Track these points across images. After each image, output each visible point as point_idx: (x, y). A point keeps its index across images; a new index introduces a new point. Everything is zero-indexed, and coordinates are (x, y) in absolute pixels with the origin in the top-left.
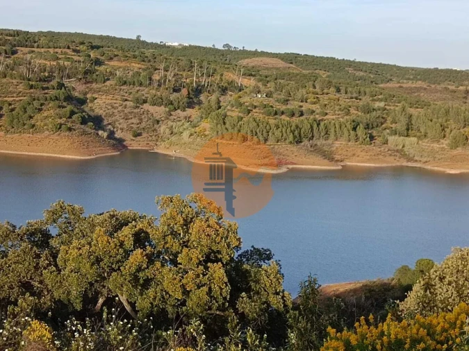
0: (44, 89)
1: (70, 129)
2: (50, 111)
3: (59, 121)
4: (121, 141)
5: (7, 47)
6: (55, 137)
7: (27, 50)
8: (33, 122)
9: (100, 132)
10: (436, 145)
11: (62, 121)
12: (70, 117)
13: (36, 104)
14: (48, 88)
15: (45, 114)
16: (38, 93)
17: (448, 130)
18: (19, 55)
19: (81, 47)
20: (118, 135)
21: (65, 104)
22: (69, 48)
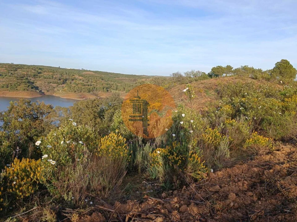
0: (21, 80)
1: (28, 90)
2: (23, 85)
3: (25, 88)
4: (43, 93)
5: (14, 69)
6: (23, 92)
7: (20, 70)
8: (17, 88)
9: (37, 91)
10: (122, 92)
11: (26, 88)
12: (28, 87)
13: (18, 84)
14: (23, 80)
15: (21, 86)
16: (20, 81)
17: (125, 89)
18: (18, 71)
19: (37, 69)
20: (43, 91)
21: (27, 84)
22: (33, 69)
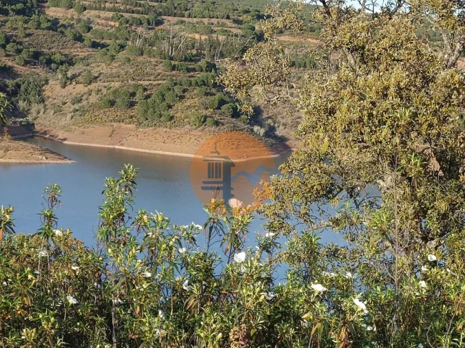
0: (189, 70)
1: (217, 123)
2: (195, 99)
3: (204, 112)
4: (282, 140)
5: (150, 16)
6: (197, 132)
7: (176, 19)
8: (171, 112)
9: (256, 128)
11: (209, 112)
12: (219, 108)
13: (177, 90)
14: (194, 70)
15: (188, 104)
16: (182, 76)
18: (165, 26)
19: (244, 17)
20: (280, 132)
21: (214, 90)
22: (228, 18)
